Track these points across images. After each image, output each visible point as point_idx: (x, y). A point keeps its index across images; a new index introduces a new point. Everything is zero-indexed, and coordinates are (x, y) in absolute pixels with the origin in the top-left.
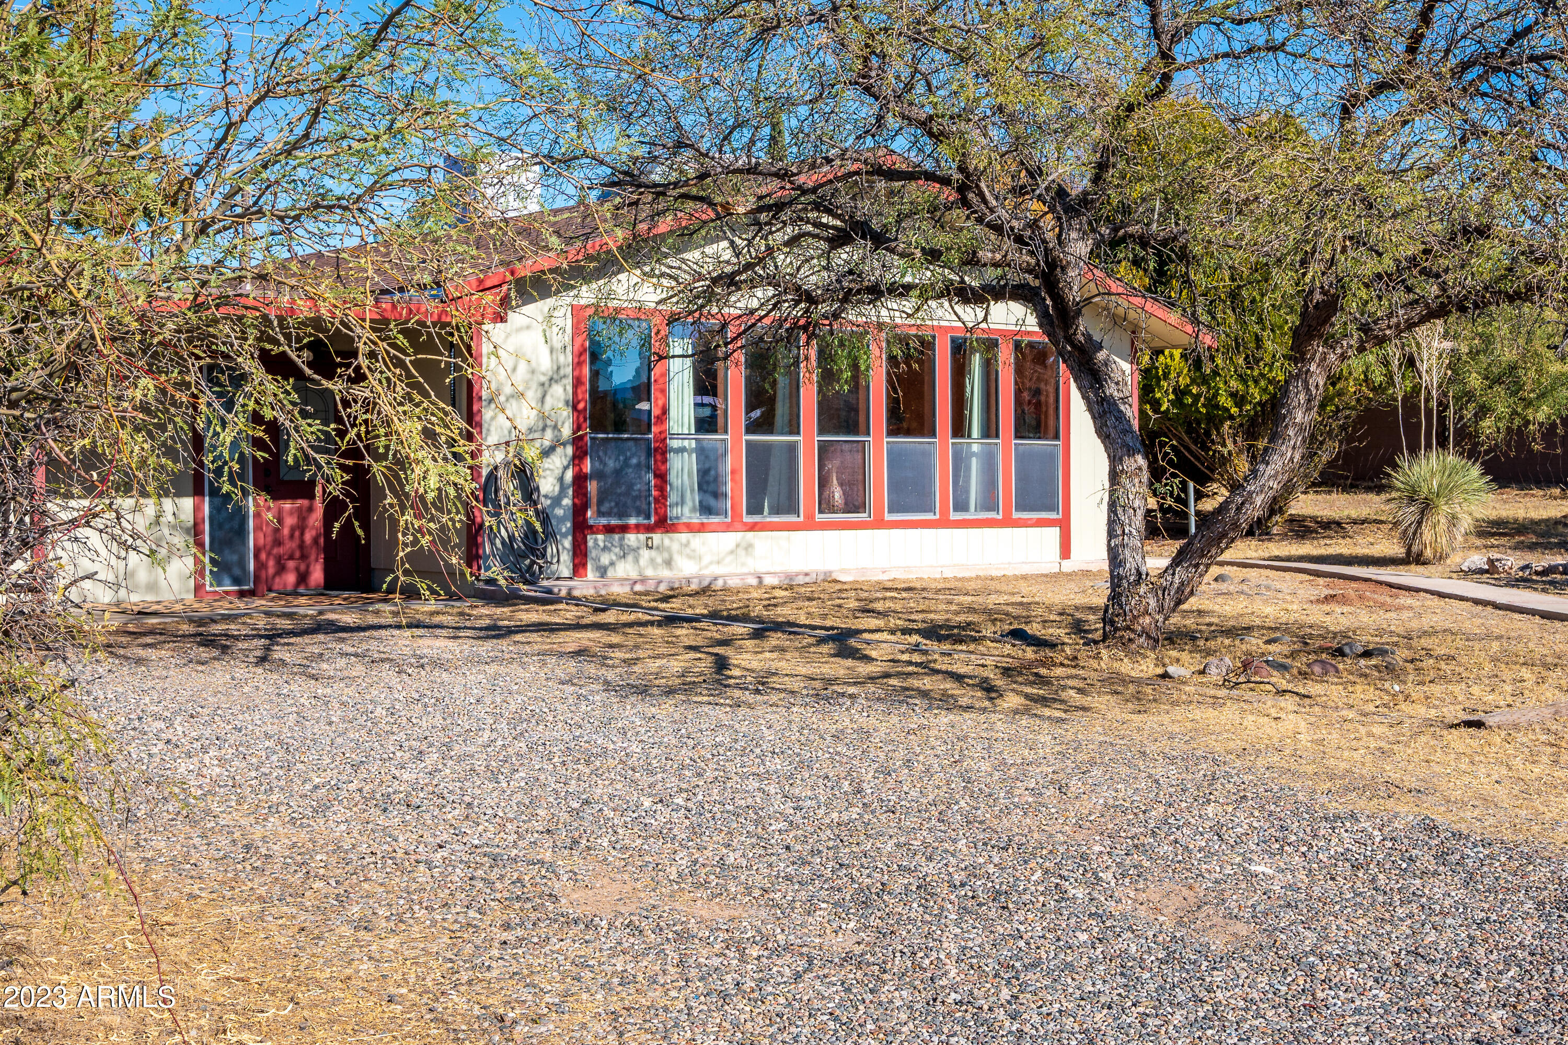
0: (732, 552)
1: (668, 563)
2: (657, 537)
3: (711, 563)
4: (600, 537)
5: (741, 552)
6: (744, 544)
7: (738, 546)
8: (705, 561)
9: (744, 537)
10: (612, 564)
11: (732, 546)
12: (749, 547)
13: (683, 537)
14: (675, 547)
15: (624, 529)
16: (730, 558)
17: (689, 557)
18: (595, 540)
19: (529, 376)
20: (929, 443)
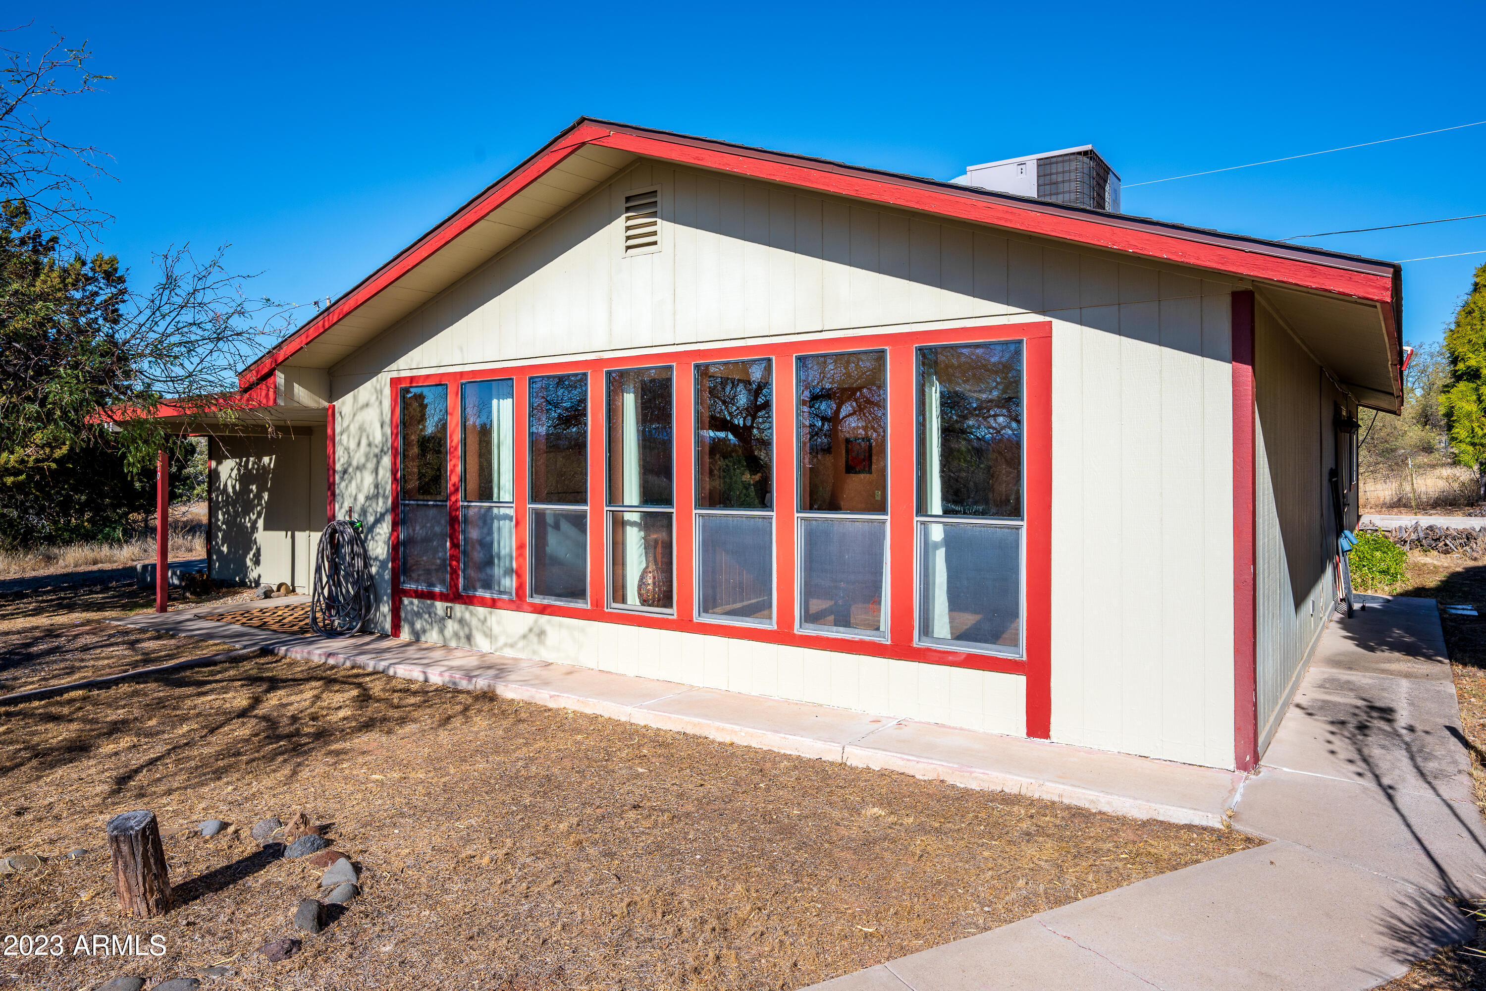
0: (524, 637)
1: (469, 638)
2: (459, 609)
3: (506, 645)
4: (416, 601)
5: (533, 638)
6: (536, 630)
7: (531, 630)
8: (502, 641)
9: (536, 622)
10: (424, 631)
11: (524, 629)
12: (542, 634)
13: (481, 611)
14: (474, 622)
15: (431, 596)
16: (521, 644)
17: (486, 635)
18: (411, 604)
19: (368, 449)
20: (764, 518)
